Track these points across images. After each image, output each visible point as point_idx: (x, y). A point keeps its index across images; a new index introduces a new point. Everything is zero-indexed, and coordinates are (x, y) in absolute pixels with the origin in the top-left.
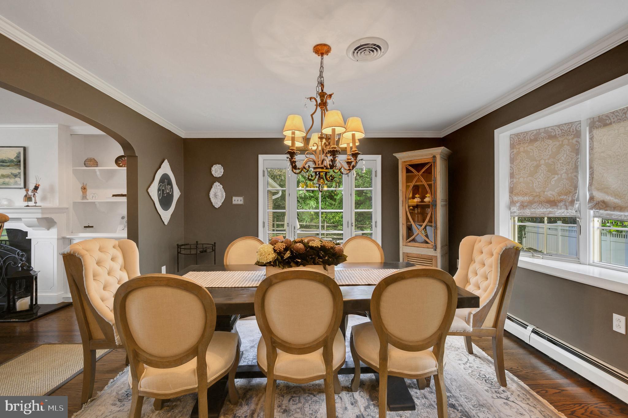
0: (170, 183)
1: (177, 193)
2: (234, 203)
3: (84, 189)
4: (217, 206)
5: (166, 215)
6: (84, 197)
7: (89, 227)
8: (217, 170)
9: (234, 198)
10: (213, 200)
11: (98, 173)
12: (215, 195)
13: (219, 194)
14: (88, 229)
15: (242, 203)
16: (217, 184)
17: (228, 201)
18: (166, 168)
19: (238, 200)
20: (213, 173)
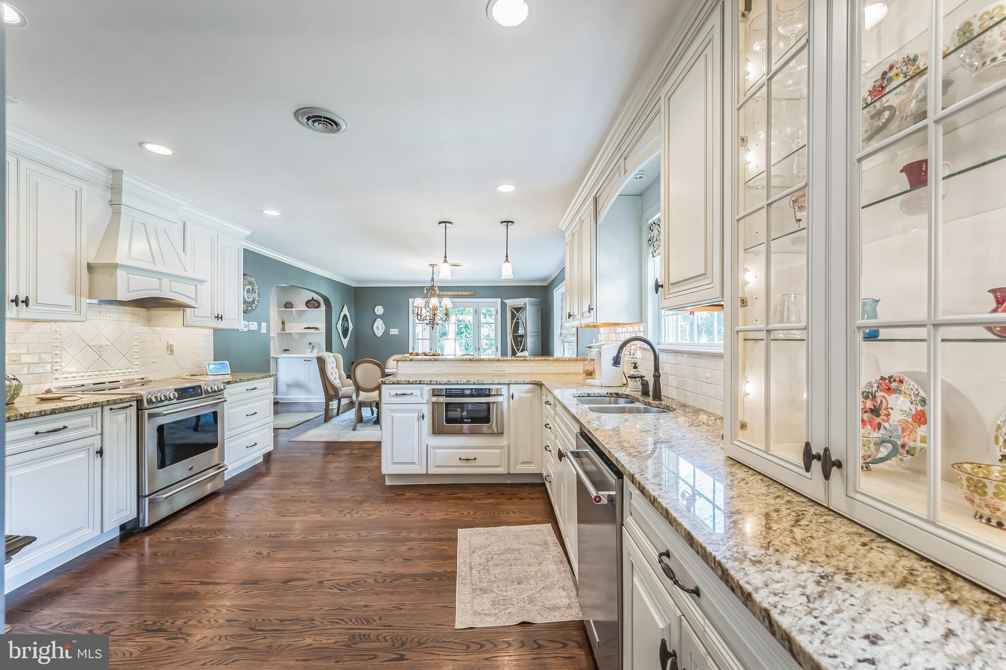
0: (347, 320)
1: (351, 327)
2: (391, 333)
3: (283, 323)
4: (379, 336)
5: (345, 342)
6: (283, 329)
7: (286, 350)
8: (379, 310)
9: (391, 330)
10: (376, 331)
11: (294, 312)
12: (378, 328)
13: (380, 327)
14: (286, 352)
15: (397, 333)
16: (379, 320)
17: (386, 332)
18: (345, 311)
19: (394, 331)
20: (376, 312)
